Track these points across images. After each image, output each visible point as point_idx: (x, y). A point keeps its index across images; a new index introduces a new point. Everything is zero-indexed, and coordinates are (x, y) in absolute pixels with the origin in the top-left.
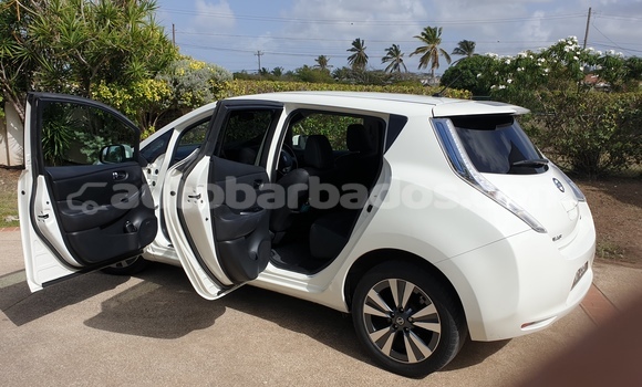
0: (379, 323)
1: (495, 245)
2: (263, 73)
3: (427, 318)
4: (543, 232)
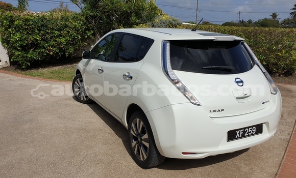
0: (135, 138)
2: (242, 22)
3: (145, 140)
4: (199, 105)
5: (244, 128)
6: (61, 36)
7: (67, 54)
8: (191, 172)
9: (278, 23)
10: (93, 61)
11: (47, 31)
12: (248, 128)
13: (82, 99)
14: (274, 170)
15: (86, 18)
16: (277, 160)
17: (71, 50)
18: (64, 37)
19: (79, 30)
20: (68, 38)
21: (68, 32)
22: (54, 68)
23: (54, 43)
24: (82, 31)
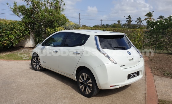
0: (82, 84)
1: (102, 65)
2: (103, 25)
3: (90, 83)
4: (116, 63)
5: (133, 73)
6: (11, 34)
7: (14, 45)
8: (111, 97)
9: (121, 26)
10: (47, 47)
11: (3, 31)
12: (134, 73)
13: (37, 69)
14: (145, 92)
15: (26, 24)
16: (144, 88)
17: (17, 42)
18: (13, 35)
19: (21, 30)
20: (15, 35)
21: (15, 32)
22: (6, 53)
23: (7, 38)
24: (23, 31)
